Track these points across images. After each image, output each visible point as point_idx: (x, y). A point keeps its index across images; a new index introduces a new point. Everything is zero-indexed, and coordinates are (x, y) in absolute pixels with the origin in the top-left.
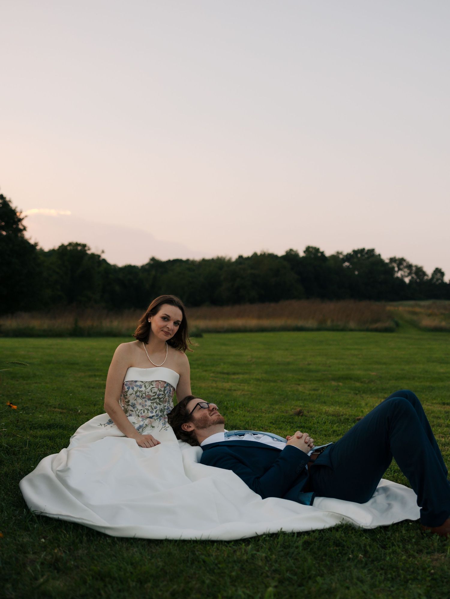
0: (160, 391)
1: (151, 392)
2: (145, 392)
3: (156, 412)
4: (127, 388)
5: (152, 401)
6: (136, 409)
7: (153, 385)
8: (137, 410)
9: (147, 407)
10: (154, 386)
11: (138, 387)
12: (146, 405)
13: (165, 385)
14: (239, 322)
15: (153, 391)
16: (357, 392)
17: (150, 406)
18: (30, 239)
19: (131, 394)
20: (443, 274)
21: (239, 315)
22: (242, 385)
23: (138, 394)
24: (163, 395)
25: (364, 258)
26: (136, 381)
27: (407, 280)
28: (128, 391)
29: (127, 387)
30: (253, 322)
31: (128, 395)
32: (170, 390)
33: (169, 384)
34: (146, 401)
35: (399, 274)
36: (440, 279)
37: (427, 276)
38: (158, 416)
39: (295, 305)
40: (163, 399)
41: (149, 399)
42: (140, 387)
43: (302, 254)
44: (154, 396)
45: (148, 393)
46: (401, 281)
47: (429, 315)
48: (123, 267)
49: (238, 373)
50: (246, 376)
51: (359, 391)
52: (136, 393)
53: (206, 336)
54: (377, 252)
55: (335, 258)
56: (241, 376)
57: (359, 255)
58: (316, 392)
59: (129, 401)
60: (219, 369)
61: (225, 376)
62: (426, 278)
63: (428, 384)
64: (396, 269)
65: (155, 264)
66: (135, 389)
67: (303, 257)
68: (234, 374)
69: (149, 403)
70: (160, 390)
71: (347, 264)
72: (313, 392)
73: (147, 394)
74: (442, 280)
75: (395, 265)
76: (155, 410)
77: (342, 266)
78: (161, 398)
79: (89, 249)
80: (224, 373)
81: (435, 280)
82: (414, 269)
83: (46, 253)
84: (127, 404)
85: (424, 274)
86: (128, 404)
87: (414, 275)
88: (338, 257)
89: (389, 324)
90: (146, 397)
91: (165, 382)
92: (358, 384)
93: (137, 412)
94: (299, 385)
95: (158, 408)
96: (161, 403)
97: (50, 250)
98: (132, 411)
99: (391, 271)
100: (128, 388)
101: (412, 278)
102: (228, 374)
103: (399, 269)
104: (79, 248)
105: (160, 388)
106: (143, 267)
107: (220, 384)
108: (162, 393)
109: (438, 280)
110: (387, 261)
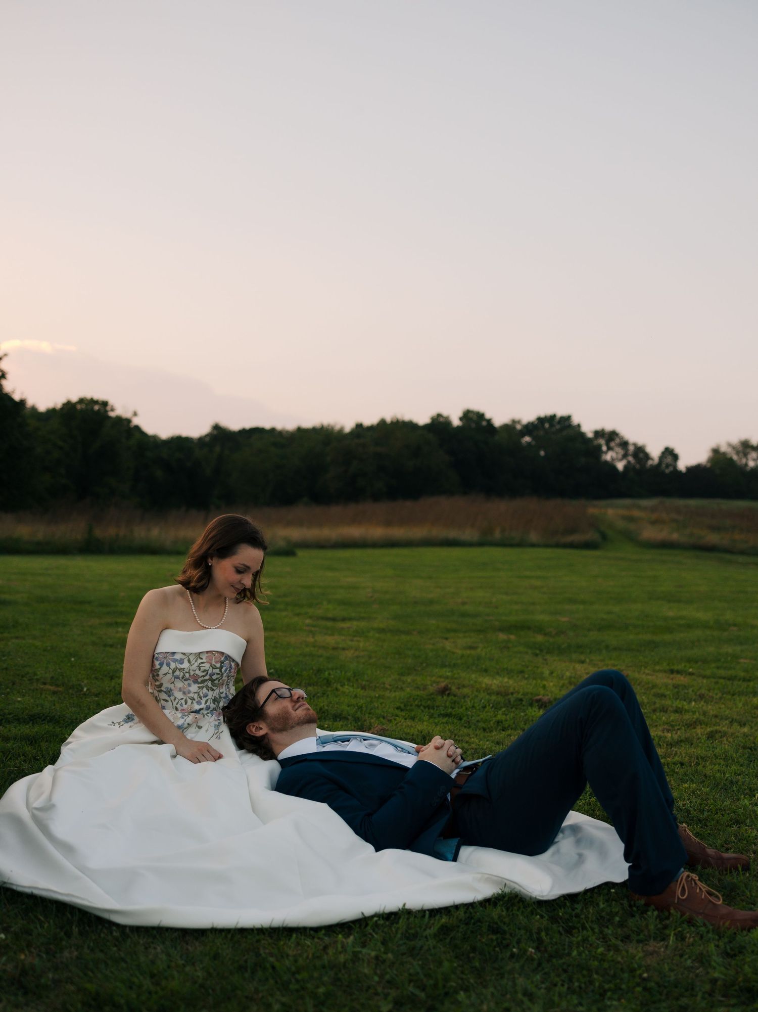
0: (213, 668)
1: (200, 670)
2: (190, 670)
3: (206, 702)
4: (159, 664)
5: (200, 685)
6: (172, 698)
7: (202, 659)
8: (175, 700)
9: (191, 695)
10: (204, 660)
11: (177, 663)
12: (189, 692)
13: (223, 659)
14: (355, 532)
15: (202, 669)
16: (538, 652)
17: (196, 693)
18: (13, 392)
19: (166, 674)
20: (675, 457)
21: (354, 521)
22: (355, 639)
23: (177, 673)
24: (218, 674)
25: (554, 429)
26: (174, 653)
27: (620, 466)
28: (160, 668)
29: (159, 662)
30: (377, 532)
31: (161, 676)
32: (231, 667)
33: (229, 656)
34: (189, 685)
35: (608, 457)
36: (671, 465)
37: (652, 459)
38: (210, 710)
39: (444, 503)
40: (219, 681)
41: (196, 682)
42: (181, 662)
43: (456, 422)
44: (204, 676)
45: (194, 672)
46: (611, 467)
47: (654, 522)
48: (169, 439)
49: (350, 619)
50: (363, 624)
51: (541, 650)
52: (174, 672)
53: (301, 553)
54: (575, 420)
55: (509, 428)
56: (355, 624)
57: (547, 425)
58: (473, 652)
59: (161, 685)
60: (319, 612)
61: (330, 624)
62: (650, 462)
63: (648, 637)
64: (604, 448)
65: (219, 434)
66: (173, 665)
67: (458, 427)
68: (344, 620)
69: (194, 688)
70: (213, 666)
71: (527, 439)
72: (468, 652)
73: (192, 673)
74: (675, 467)
75: (602, 442)
76: (204, 700)
77: (520, 443)
78: (215, 680)
79: (112, 410)
80: (328, 619)
81: (664, 466)
82: (631, 448)
83: (41, 414)
84: (158, 689)
85: (647, 456)
86: (160, 689)
87: (631, 459)
88: (514, 428)
89: (591, 536)
90: (190, 679)
91: (222, 653)
92: (540, 638)
93: (175, 704)
94: (447, 639)
95: (210, 697)
96: (214, 688)
97: (49, 409)
98: (167, 701)
99: (596, 452)
100: (161, 665)
101: (629, 462)
102: (334, 619)
103: (609, 448)
104: (96, 408)
105: (213, 663)
106: (201, 439)
107: (321, 639)
108: (217, 671)
109: (668, 466)
110: (590, 435)
